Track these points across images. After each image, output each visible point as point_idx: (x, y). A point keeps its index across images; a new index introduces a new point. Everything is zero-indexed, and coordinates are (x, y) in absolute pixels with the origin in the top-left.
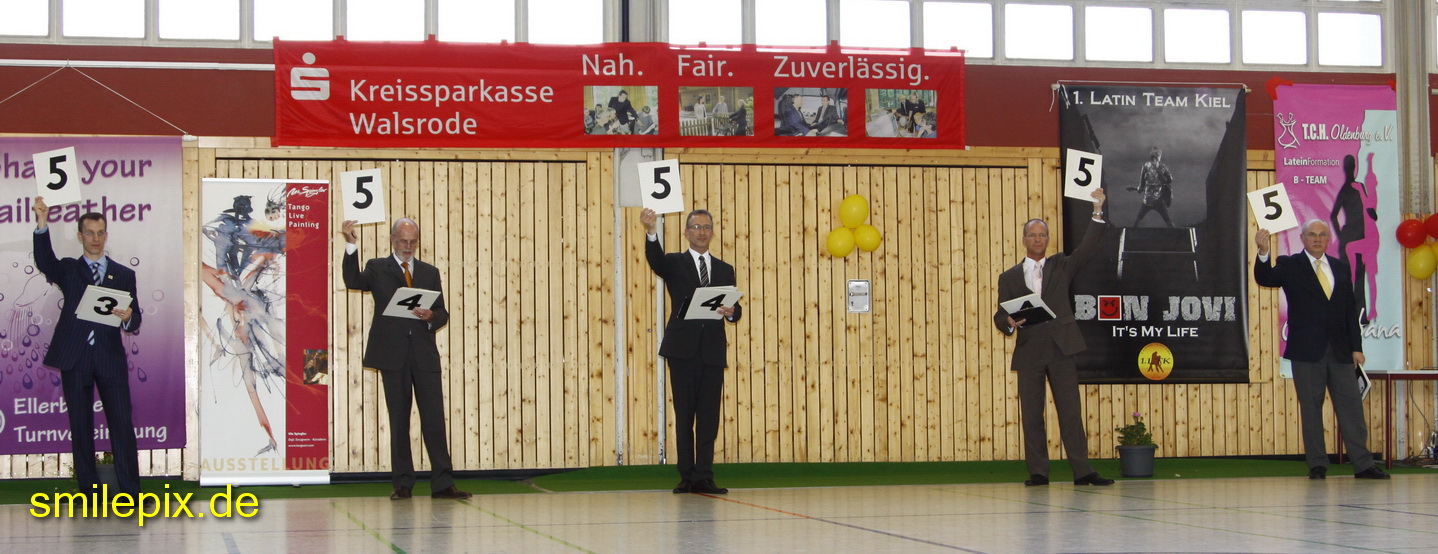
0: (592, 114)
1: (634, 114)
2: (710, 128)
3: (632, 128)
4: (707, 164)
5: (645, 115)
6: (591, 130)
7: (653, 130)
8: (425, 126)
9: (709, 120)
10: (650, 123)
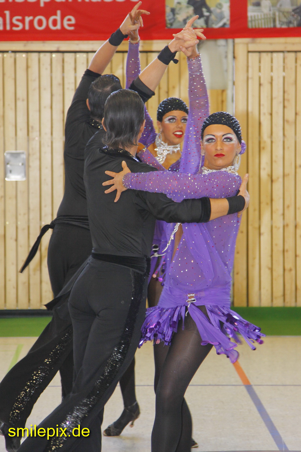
0: (173, 10)
1: (209, 10)
2: (274, 21)
3: (207, 22)
4: (272, 52)
5: (218, 11)
6: (171, 24)
7: (225, 24)
8: (31, 22)
9: (274, 14)
10: (222, 18)
